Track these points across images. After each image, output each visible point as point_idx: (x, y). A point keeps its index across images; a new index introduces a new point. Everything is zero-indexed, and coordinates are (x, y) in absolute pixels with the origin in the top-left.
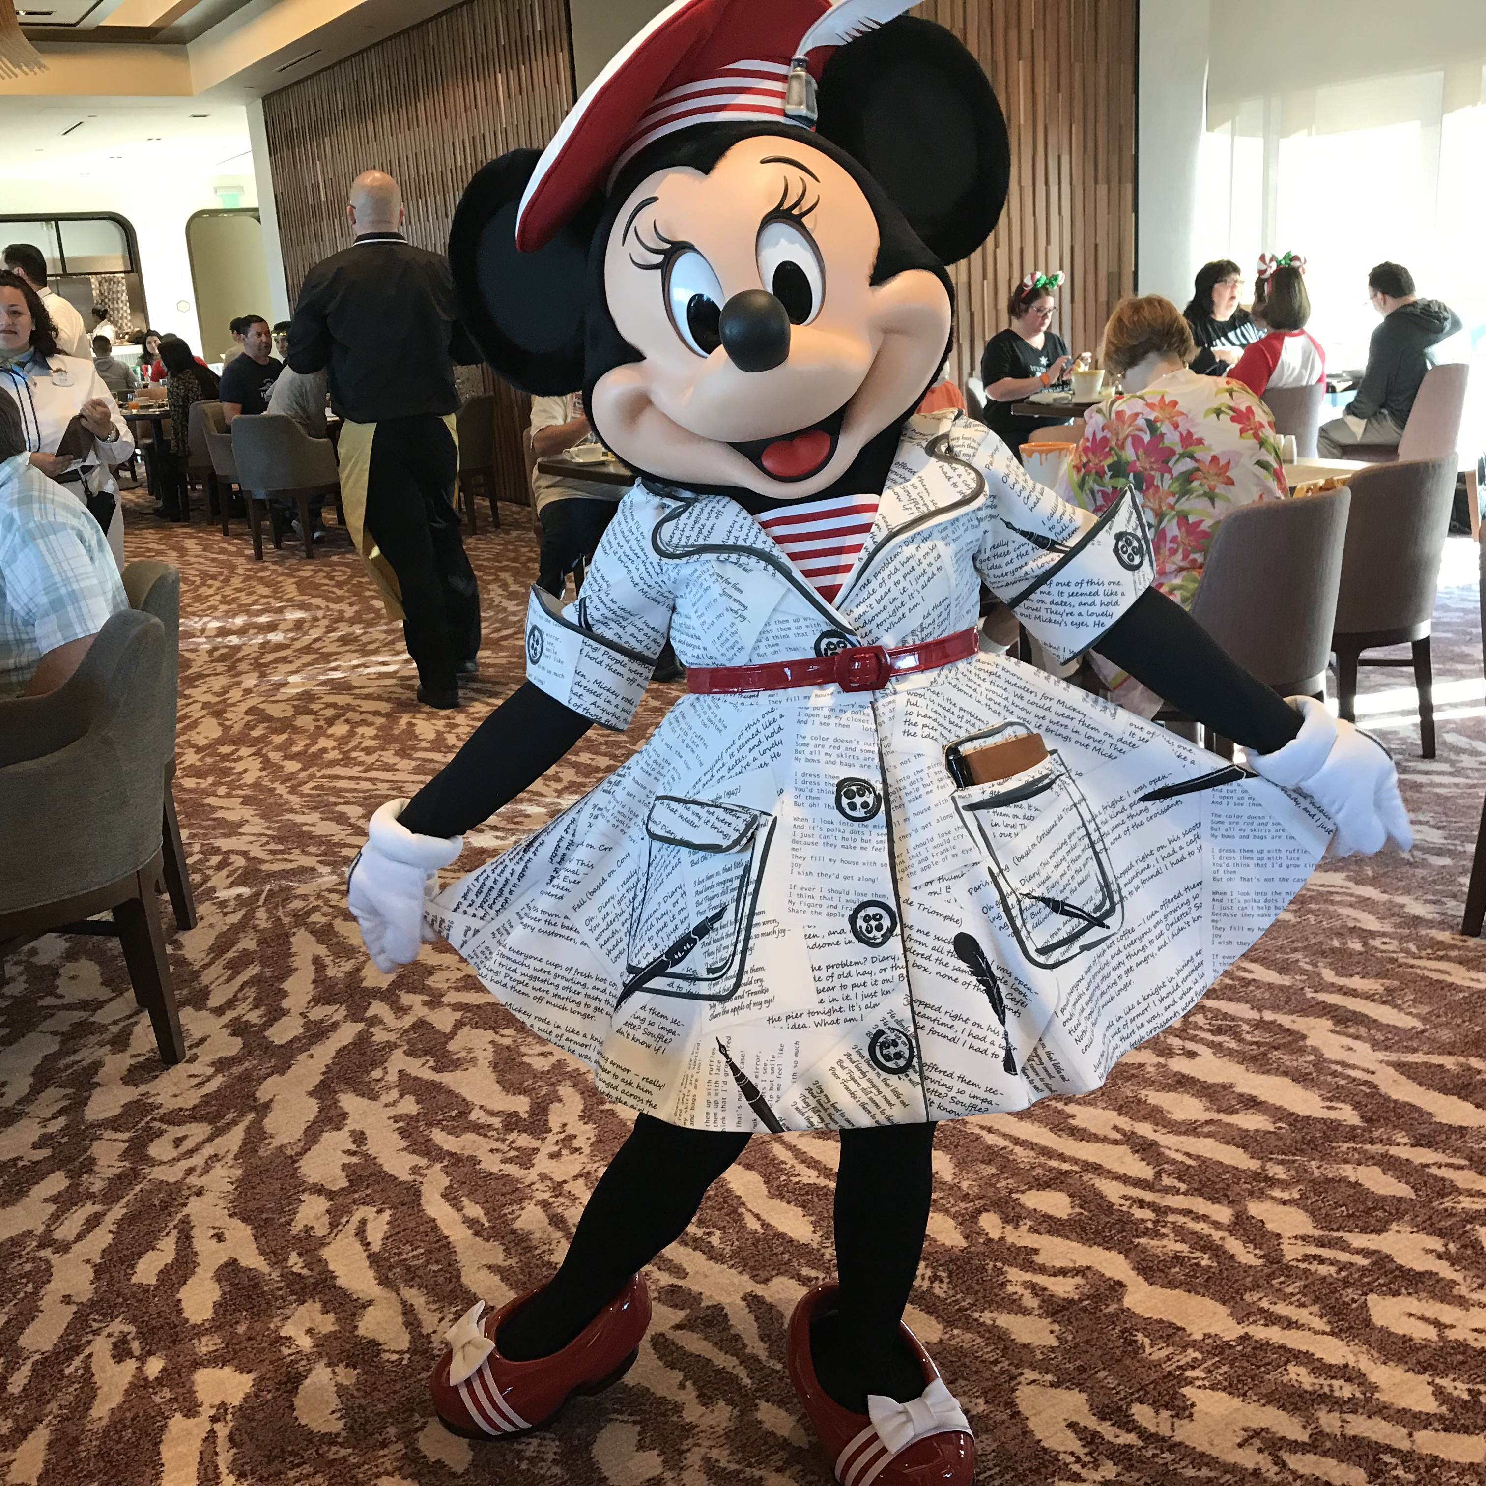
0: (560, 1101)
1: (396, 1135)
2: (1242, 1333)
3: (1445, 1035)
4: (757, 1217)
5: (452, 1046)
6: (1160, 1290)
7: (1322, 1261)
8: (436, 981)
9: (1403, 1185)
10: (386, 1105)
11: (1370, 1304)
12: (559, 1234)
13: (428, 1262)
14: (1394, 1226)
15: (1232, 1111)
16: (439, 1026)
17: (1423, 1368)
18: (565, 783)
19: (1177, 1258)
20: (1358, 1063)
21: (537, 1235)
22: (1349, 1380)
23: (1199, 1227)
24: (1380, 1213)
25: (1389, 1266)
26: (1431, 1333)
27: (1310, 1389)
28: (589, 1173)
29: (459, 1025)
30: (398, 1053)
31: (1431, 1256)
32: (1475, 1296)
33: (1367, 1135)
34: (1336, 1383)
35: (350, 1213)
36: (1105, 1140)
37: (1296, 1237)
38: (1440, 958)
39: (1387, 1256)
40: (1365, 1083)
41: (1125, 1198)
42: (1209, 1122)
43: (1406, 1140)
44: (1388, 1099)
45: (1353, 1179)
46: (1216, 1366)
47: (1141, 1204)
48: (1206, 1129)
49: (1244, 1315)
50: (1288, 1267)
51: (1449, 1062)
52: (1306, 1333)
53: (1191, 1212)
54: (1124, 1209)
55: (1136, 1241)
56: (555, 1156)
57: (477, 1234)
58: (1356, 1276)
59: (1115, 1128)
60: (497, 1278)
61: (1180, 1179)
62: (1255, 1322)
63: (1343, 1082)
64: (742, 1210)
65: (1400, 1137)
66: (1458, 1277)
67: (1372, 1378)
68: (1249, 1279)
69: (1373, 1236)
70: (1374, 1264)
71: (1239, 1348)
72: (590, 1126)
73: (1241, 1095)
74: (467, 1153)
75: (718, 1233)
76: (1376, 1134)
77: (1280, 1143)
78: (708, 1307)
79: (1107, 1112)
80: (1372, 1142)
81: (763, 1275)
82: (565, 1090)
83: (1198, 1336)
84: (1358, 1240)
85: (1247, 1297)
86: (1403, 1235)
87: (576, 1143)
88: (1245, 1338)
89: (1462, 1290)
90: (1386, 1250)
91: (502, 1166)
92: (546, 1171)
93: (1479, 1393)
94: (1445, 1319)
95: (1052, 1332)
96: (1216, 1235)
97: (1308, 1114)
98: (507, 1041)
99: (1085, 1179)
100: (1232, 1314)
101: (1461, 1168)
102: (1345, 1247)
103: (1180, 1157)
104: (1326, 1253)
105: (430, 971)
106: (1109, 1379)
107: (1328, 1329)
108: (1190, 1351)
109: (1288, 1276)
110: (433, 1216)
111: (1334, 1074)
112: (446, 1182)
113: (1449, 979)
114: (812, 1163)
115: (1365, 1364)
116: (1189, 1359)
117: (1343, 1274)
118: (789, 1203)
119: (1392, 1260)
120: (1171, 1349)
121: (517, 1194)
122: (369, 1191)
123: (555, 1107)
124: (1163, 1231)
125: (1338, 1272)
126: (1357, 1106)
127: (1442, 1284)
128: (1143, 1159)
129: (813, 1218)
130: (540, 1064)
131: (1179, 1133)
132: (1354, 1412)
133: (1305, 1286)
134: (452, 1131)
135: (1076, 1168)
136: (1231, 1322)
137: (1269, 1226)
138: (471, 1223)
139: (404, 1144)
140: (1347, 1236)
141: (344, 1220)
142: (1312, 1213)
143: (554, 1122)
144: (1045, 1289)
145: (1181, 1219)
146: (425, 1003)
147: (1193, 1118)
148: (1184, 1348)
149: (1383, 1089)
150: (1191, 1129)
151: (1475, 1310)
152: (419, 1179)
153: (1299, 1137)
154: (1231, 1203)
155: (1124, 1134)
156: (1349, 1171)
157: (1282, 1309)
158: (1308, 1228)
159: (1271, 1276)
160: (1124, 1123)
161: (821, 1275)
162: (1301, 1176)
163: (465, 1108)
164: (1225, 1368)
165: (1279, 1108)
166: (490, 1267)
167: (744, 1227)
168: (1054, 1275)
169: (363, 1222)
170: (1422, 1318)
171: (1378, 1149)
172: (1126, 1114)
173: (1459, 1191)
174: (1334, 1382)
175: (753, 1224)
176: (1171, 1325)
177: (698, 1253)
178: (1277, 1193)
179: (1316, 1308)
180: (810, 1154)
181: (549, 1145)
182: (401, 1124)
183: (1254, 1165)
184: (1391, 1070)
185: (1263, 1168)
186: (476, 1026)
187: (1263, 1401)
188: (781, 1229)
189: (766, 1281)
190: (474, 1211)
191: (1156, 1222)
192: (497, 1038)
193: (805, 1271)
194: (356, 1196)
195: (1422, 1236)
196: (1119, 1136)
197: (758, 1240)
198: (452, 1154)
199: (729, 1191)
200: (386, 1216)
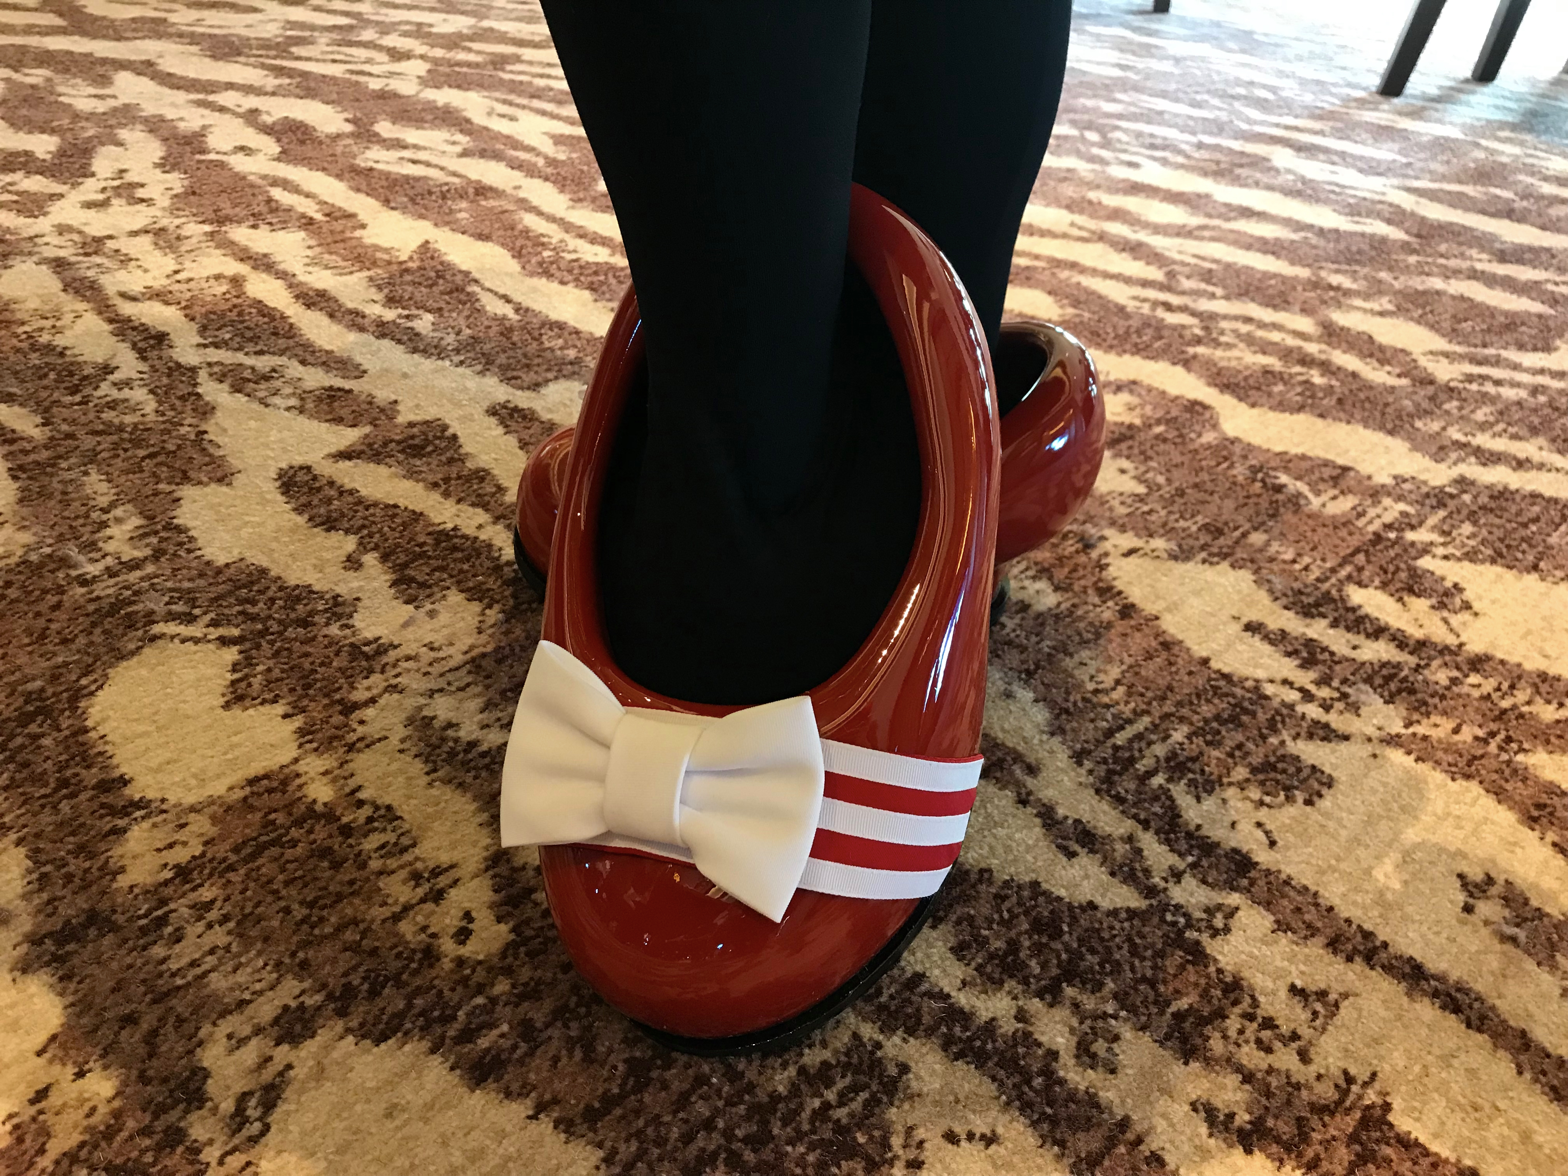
0: (121, 145)
2: (1453, 474)
3: (1438, 167)
6: (1272, 414)
7: (1498, 383)
9: (1527, 301)
14: (1560, 345)
19: (1269, 373)
20: (1355, 185)
23: (1276, 337)
24: (1526, 330)
33: (1431, 250)
36: (1063, 236)
37: (1432, 353)
40: (1381, 202)
41: (1135, 298)
42: (1204, 227)
43: (1485, 257)
44: (1424, 218)
45: (1455, 293)
46: (1450, 523)
47: (1168, 307)
48: (1206, 234)
49: (1437, 449)
50: (1452, 389)
52: (1558, 474)
53: (1251, 319)
54: (1145, 312)
55: (1191, 350)
56: (94, 205)
58: (1563, 401)
59: (1073, 225)
61: (1207, 282)
62: (1460, 460)
63: (1352, 200)
64: (474, 289)
65: (1475, 253)
68: (1405, 403)
69: (1542, 354)
71: (1467, 497)
72: (174, 176)
73: (1228, 205)
75: (427, 317)
76: (1441, 249)
77: (1320, 253)
80: (1443, 257)
82: (130, 134)
83: (1384, 479)
84: (1528, 359)
85: (1419, 425)
87: (142, 193)
88: (1464, 482)
92: (70, 222)
95: (1123, 471)
96: (1311, 347)
97: (1332, 226)
99: (1062, 276)
100: (1416, 449)
102: (1515, 366)
103: (1193, 261)
104: (1496, 373)
106: (1275, 547)
108: (1387, 501)
109: (1463, 400)
111: (1332, 192)
113: (1401, 126)
116: (1395, 513)
117: (1542, 398)
118: (563, 283)
120: (1353, 499)
123: (107, 150)
124: (1223, 339)
125: (1533, 396)
126: (1390, 222)
128: (1136, 259)
130: (88, 105)
131: (1170, 236)
133: (1501, 414)
136: (1424, 460)
137: (1382, 340)
140: (1507, 354)
142: (1432, 326)
143: (103, 165)
145: (1241, 327)
147: (1180, 222)
148: (1375, 498)
149: (1412, 208)
153: (1341, 248)
154: (1304, 311)
155: (1092, 232)
156: (1437, 283)
158: (1441, 344)
159: (1435, 400)
160: (1082, 220)
162: (1377, 288)
164: (1468, 528)
165: (1288, 219)
167: (479, 311)
171: (1458, 263)
172: (1080, 213)
175: (497, 308)
176: (1326, 463)
177: (386, 343)
178: (1358, 302)
179: (1541, 441)
181: (85, 192)
183: (1303, 273)
184: (1404, 193)
185: (1316, 275)
188: (555, 317)
189: (536, 387)
191: (1206, 329)
192: (17, 76)
196: (1084, 234)
197: (511, 329)
199: (446, 264)
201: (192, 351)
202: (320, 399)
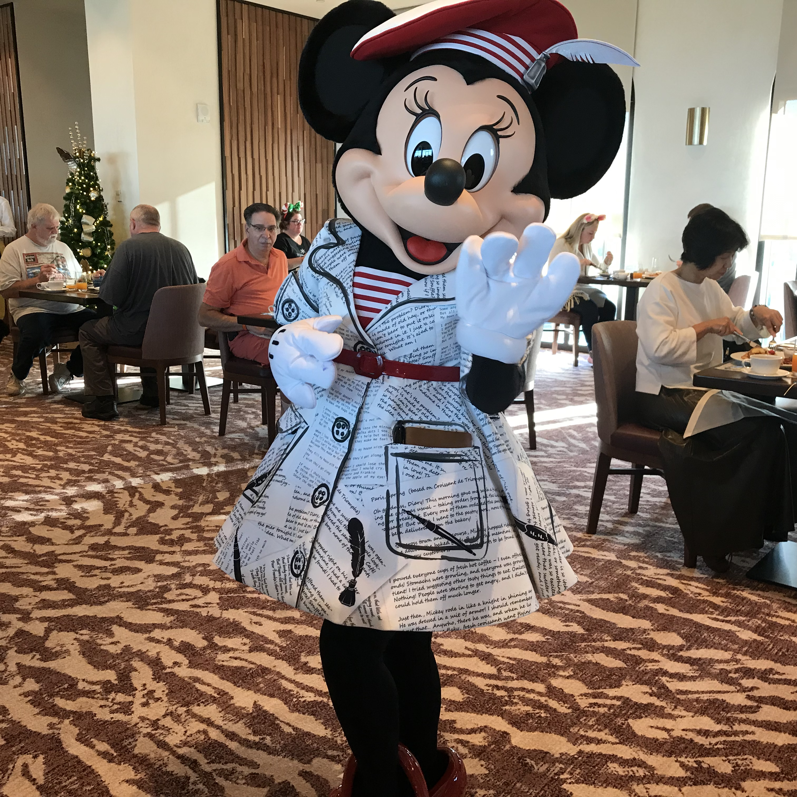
0: (136, 670)
1: (29, 705)
2: (578, 749)
3: (602, 583)
4: (288, 724)
5: (48, 644)
6: (527, 733)
7: (599, 706)
8: (21, 604)
9: (618, 661)
10: (15, 687)
11: (631, 725)
12: (167, 753)
13: (82, 785)
14: (623, 682)
15: (521, 633)
16: (34, 632)
17: (670, 754)
18: (65, 481)
19: (528, 714)
20: (570, 602)
21: (152, 755)
22: (639, 766)
23: (531, 696)
24: (614, 677)
25: (631, 703)
26: (665, 735)
27: (623, 774)
28: (171, 712)
29: (48, 631)
30: (11, 653)
31: (647, 695)
32: (676, 713)
33: (591, 638)
34: (635, 769)
35: (12, 761)
36: (463, 655)
37: (581, 695)
38: (584, 546)
39: (628, 698)
40: (578, 611)
41: (487, 685)
42: (512, 640)
43: (609, 638)
44: (591, 618)
45: (594, 662)
46: (574, 770)
47: (498, 688)
48: (512, 644)
49: (575, 740)
50: (584, 711)
51: (611, 597)
52: (608, 744)
53: (524, 689)
54: (490, 691)
55: (504, 708)
56: (145, 705)
57: (110, 761)
58: (618, 711)
59: (466, 648)
60: (135, 787)
61: (511, 671)
62: (581, 743)
63: (567, 612)
64: (277, 722)
65: (606, 637)
66: (663, 704)
67: (649, 763)
68: (569, 720)
69: (616, 689)
70: (624, 703)
71: (580, 758)
72: (161, 684)
73: (521, 624)
74: (84, 710)
75: (268, 738)
76: (595, 636)
77: (552, 647)
78: (279, 784)
79: (458, 640)
80: (594, 641)
81: (307, 758)
82: (136, 663)
83: (557, 755)
84: (612, 692)
85: (571, 730)
86: (630, 687)
87: (156, 695)
88: (580, 752)
89: (668, 710)
90: (626, 695)
91: (112, 715)
92: (142, 715)
93: (701, 762)
94: (668, 727)
95: (482, 766)
96: (543, 699)
97: (558, 630)
98: (86, 638)
99: (463, 678)
100: (569, 741)
101: (639, 649)
102: (607, 697)
103: (507, 660)
104: (600, 701)
105: (16, 599)
106: (523, 787)
107: (617, 741)
108: (557, 764)
109: (587, 716)
110: (75, 754)
111: (560, 608)
112: (77, 731)
113: (593, 556)
114: (309, 689)
115: (642, 756)
116: (558, 769)
117: (612, 711)
118: (304, 714)
119: (631, 700)
120: (546, 766)
121: (129, 732)
122: (23, 744)
123: (133, 674)
124: (515, 701)
125: (609, 710)
126: (579, 623)
127: (658, 709)
128: (488, 664)
129: (322, 721)
130: (113, 649)
131: (500, 647)
132: (649, 783)
133: (597, 720)
134: (68, 698)
135: (455, 673)
136: (570, 745)
137: (566, 691)
138: (104, 755)
139: (37, 710)
140: (605, 691)
141: (11, 766)
142: (583, 681)
143: (137, 683)
144: (468, 742)
145: (522, 694)
146: (19, 619)
147: (504, 639)
148: (554, 763)
149: (588, 613)
150: (504, 644)
151: (679, 720)
152: (56, 732)
153: (559, 643)
154: (543, 681)
155: (472, 651)
156: (589, 657)
157: (591, 734)
158: (585, 690)
159: (578, 718)
160: (469, 644)
161: (341, 754)
162: (569, 664)
163: (73, 683)
164: (578, 771)
165: (543, 629)
166: (127, 781)
167: (282, 732)
168: (469, 733)
169: (25, 766)
170: (657, 728)
171: (598, 644)
172: (469, 640)
173: (645, 661)
174: (633, 768)
175: (288, 730)
176: (541, 751)
177: (260, 752)
178: (561, 673)
179: (607, 731)
180: (305, 684)
181: (139, 699)
182: (30, 698)
183: (544, 660)
184: (586, 603)
185: (549, 660)
186: (60, 630)
187: (605, 785)
188: (306, 730)
189: (309, 762)
190: (103, 746)
191: (509, 696)
192: (78, 636)
193: (330, 753)
194: (14, 749)
195: (638, 686)
196: (470, 653)
197: (294, 738)
198: (75, 713)
199: (265, 711)
200: (41, 759)
201: (206, 766)
202: (251, 779)
